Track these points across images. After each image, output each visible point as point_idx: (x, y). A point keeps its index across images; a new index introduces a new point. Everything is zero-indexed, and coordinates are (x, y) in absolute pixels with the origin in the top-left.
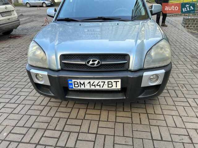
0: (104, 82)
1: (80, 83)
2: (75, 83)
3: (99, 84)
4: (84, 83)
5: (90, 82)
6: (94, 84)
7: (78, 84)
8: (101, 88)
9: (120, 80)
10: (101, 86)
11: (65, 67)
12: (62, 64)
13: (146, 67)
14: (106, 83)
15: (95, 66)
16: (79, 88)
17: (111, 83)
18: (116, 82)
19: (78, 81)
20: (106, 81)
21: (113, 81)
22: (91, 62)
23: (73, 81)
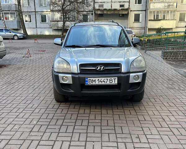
0: (108, 79)
1: (93, 80)
2: (90, 80)
3: (104, 81)
4: (95, 80)
5: (99, 80)
6: (101, 81)
7: (91, 81)
8: (106, 83)
9: (117, 78)
10: (106, 82)
11: (83, 72)
12: (81, 70)
13: (131, 71)
14: (109, 80)
15: (101, 70)
16: (92, 83)
17: (111, 80)
18: (115, 79)
19: (92, 79)
20: (109, 78)
21: (112, 78)
22: (99, 68)
23: (89, 79)
